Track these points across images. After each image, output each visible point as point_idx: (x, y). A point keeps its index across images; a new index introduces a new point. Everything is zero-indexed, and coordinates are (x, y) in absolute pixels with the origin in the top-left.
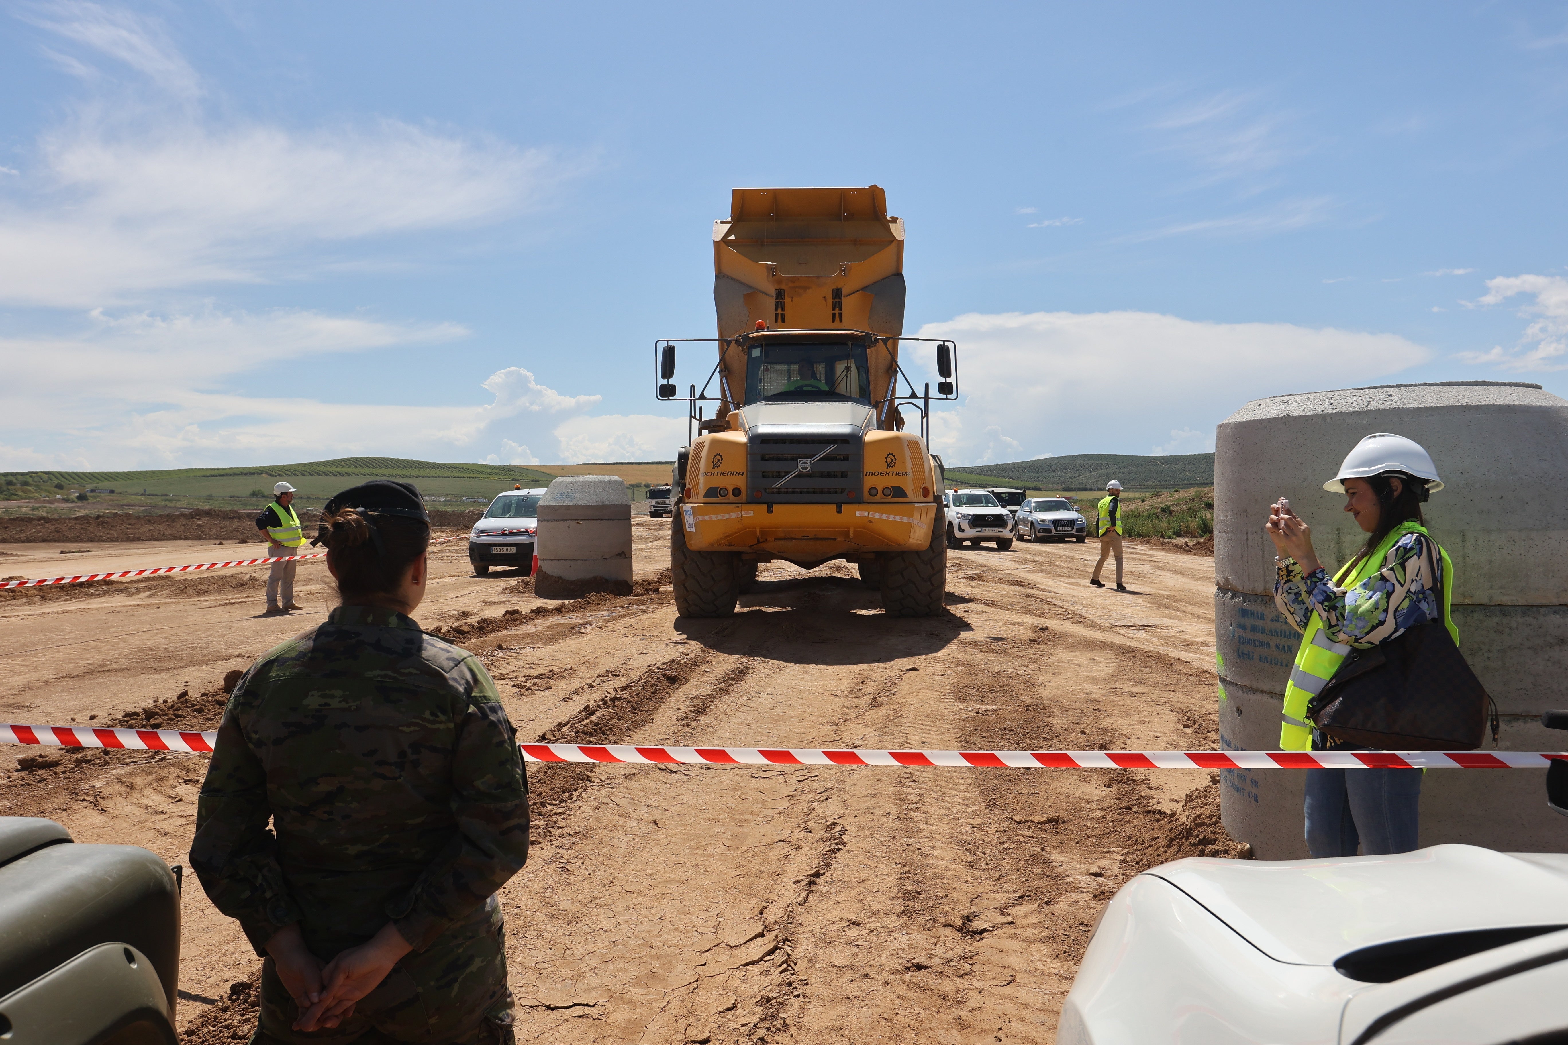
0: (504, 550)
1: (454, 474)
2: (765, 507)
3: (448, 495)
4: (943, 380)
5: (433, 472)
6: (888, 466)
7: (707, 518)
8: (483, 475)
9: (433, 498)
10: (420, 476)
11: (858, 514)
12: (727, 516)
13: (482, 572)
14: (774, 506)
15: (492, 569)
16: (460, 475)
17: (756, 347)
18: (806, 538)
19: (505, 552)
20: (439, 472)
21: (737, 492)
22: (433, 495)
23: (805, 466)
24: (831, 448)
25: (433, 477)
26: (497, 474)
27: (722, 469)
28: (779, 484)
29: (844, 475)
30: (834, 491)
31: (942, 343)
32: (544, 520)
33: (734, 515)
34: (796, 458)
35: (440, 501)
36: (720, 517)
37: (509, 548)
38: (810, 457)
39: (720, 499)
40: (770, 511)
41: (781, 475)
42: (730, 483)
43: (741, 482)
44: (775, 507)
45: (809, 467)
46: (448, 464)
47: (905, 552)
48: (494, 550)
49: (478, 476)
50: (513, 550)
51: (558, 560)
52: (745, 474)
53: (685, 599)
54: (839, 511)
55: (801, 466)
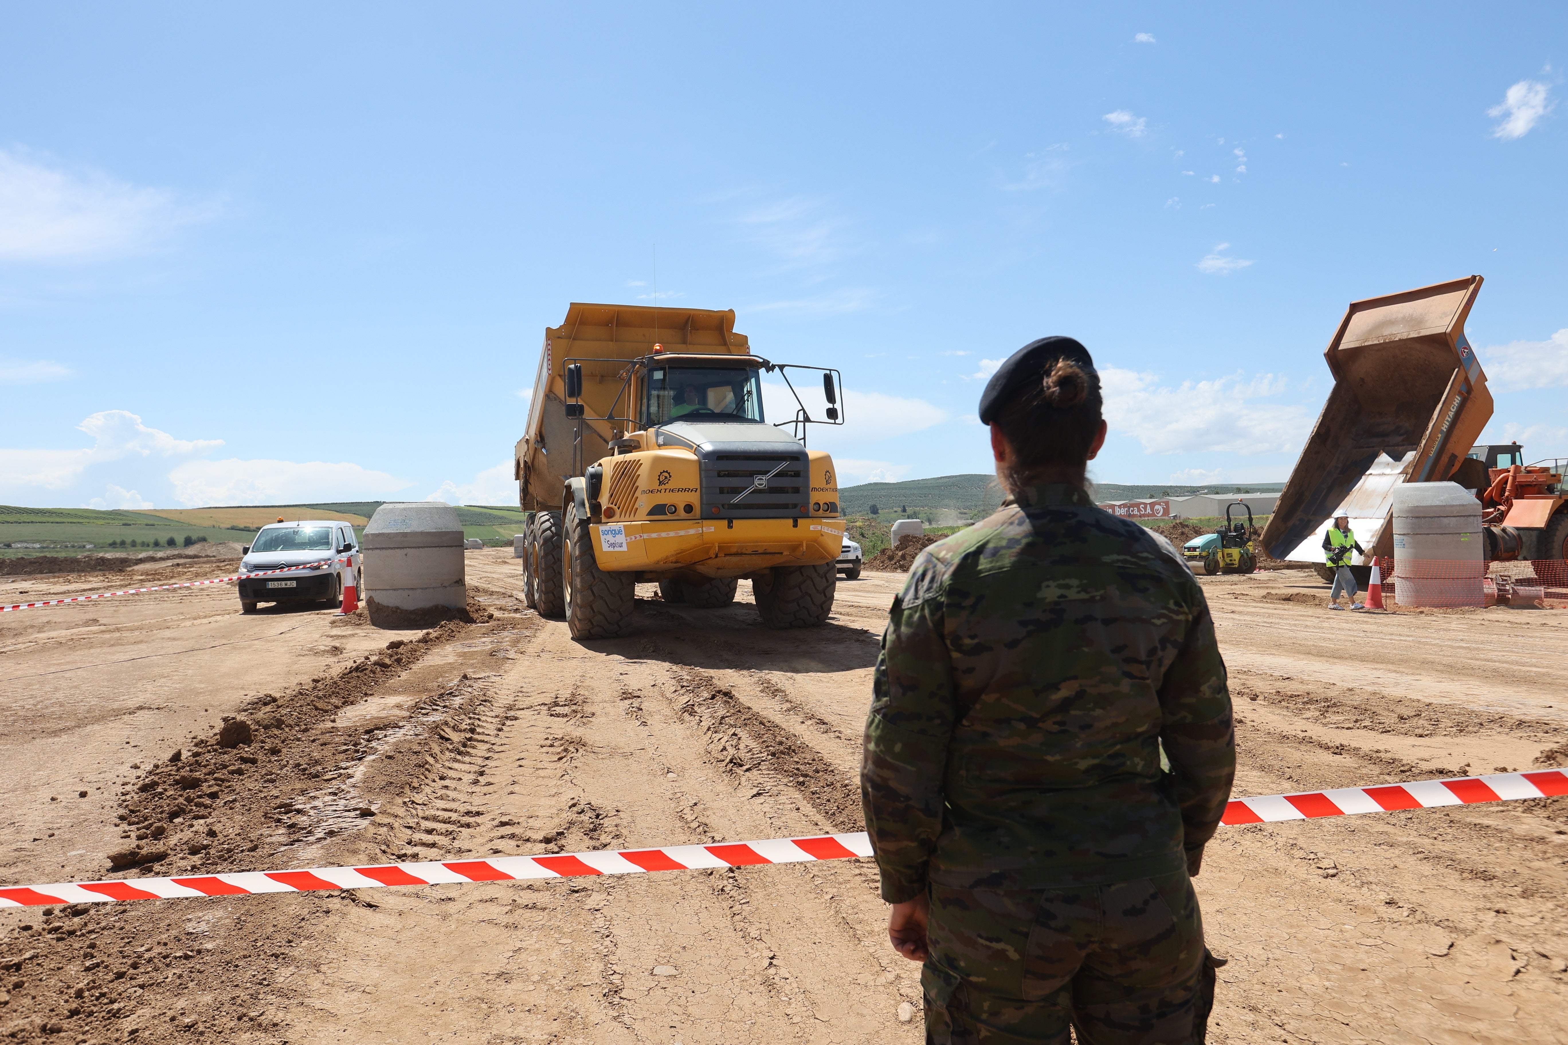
0: (283, 585)
1: (52, 520)
2: (726, 522)
3: (44, 541)
4: (831, 406)
5: (25, 518)
6: (827, 483)
7: (654, 535)
8: (87, 520)
9: (25, 545)
10: (8, 522)
11: (812, 528)
12: (682, 533)
13: (250, 609)
14: (734, 521)
15: (261, 605)
16: (58, 520)
17: (657, 370)
18: (755, 553)
19: (284, 586)
20: (32, 518)
21: (689, 508)
22: (25, 542)
23: (760, 482)
24: (784, 465)
25: (24, 522)
26: (104, 519)
27: (670, 485)
28: (737, 499)
29: (796, 490)
30: (785, 506)
31: (828, 372)
32: (377, 548)
33: (692, 532)
34: (752, 474)
35: (34, 548)
36: (672, 534)
37: (289, 582)
38: (765, 473)
39: (669, 516)
40: (730, 526)
41: (736, 491)
42: (680, 500)
43: (694, 499)
44: (735, 523)
45: (764, 482)
46: (43, 510)
47: (803, 566)
48: (271, 585)
49: (81, 521)
50: (294, 584)
51: (395, 590)
52: (699, 490)
53: (590, 621)
54: (795, 525)
55: (756, 482)
